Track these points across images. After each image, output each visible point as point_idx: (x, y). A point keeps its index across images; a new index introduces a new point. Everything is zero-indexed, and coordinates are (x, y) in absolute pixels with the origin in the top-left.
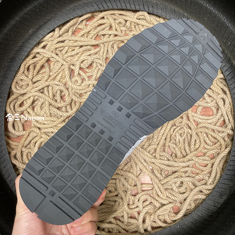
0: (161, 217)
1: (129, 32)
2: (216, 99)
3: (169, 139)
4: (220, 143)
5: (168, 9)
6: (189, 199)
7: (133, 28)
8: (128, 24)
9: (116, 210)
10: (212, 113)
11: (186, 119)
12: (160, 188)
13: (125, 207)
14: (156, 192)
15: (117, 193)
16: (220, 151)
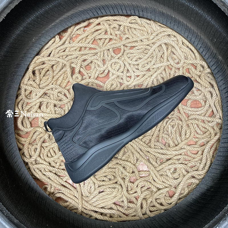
1: (123, 36)
2: (204, 92)
3: (162, 131)
4: (210, 132)
7: (127, 32)
8: (122, 28)
9: (116, 195)
10: (201, 106)
11: (177, 112)
12: (156, 174)
13: (125, 192)
14: (153, 178)
15: (117, 181)
16: (210, 139)
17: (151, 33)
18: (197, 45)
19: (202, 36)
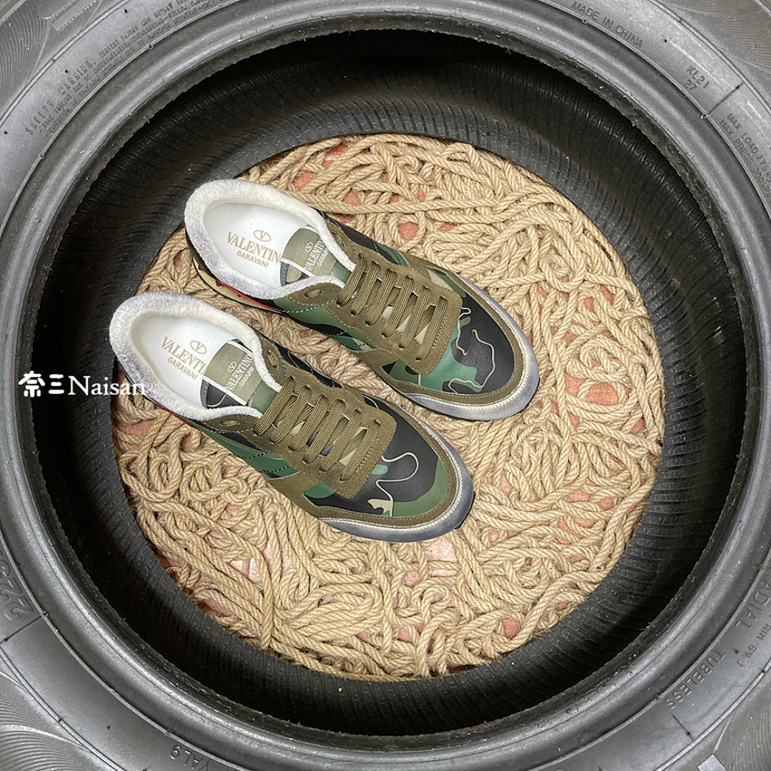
0: (472, 644)
1: (428, 190)
2: (627, 364)
3: (504, 453)
4: (629, 474)
5: (525, 141)
6: (544, 602)
7: (439, 181)
8: (427, 169)
9: (365, 616)
10: (616, 400)
11: (550, 409)
12: (474, 571)
13: (388, 609)
14: (466, 582)
15: (370, 577)
16: (628, 491)
17: (502, 195)
18: (620, 241)
19: (634, 220)
